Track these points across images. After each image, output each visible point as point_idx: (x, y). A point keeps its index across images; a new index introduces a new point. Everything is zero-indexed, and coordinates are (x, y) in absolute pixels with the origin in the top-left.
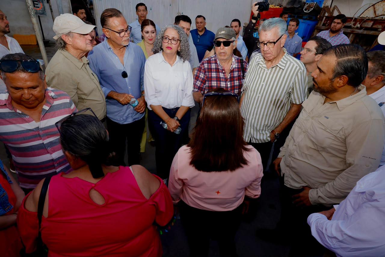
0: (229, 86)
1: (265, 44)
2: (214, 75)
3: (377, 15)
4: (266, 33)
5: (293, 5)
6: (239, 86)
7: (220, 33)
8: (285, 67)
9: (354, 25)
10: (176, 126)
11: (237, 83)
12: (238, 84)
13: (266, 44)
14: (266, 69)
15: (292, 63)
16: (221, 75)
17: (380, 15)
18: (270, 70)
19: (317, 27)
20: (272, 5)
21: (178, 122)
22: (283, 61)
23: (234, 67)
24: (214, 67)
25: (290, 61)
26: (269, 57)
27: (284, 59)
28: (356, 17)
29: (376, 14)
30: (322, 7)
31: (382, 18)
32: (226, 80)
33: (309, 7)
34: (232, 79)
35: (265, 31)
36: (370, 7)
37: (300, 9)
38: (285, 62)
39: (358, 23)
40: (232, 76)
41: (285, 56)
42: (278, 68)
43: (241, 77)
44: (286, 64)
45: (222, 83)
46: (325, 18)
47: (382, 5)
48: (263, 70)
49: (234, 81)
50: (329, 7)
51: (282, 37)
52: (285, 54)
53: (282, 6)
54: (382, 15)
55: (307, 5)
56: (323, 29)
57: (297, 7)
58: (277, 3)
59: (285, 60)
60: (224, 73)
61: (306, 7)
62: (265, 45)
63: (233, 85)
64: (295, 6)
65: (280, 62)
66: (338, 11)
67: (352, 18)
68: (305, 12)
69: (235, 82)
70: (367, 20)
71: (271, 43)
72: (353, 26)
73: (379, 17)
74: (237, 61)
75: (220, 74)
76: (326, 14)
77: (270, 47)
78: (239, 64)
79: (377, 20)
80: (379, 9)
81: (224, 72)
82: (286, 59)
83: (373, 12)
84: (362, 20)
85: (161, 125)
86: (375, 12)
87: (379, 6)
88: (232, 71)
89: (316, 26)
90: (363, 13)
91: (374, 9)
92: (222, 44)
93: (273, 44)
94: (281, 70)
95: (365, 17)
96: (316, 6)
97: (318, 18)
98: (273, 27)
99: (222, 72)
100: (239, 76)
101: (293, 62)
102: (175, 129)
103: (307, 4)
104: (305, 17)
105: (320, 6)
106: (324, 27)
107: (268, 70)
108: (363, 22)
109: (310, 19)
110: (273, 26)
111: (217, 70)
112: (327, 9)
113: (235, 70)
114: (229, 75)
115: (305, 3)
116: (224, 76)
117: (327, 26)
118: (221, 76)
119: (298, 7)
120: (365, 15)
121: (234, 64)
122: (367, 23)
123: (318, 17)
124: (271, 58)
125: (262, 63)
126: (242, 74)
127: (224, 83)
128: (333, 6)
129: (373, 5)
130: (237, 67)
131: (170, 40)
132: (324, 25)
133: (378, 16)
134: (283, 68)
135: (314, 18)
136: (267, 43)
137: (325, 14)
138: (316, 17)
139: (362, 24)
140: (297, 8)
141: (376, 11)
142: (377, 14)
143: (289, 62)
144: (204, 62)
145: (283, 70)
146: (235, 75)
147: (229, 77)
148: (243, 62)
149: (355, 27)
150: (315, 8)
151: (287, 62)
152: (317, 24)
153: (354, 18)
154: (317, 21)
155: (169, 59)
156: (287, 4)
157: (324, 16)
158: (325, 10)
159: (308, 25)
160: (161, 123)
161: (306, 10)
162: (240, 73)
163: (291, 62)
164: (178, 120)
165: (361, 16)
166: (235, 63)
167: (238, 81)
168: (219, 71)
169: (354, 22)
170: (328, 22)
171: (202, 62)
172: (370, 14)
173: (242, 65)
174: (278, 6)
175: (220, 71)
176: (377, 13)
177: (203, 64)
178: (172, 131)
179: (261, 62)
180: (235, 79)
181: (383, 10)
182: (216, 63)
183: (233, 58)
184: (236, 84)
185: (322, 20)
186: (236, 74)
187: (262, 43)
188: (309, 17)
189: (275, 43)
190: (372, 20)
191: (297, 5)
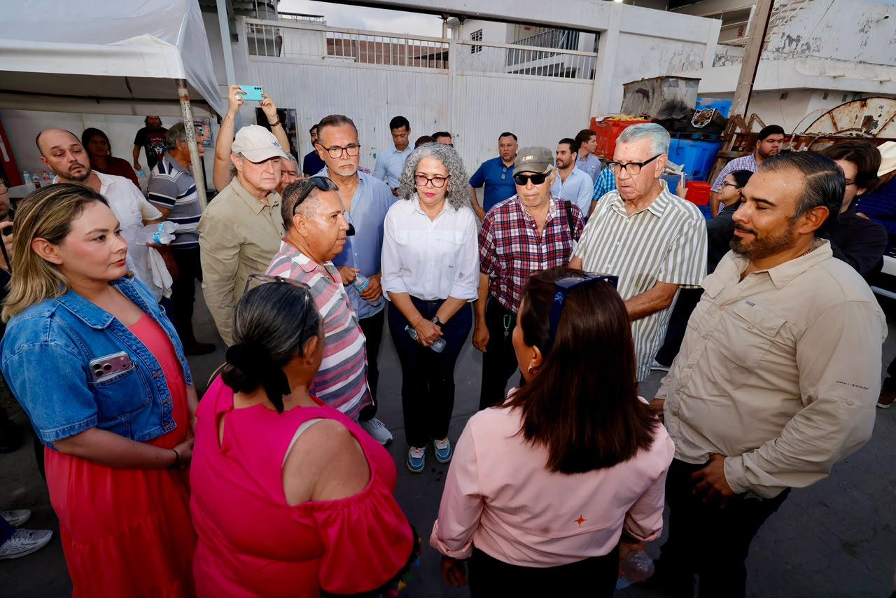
0: (544, 251)
1: (622, 166)
2: (515, 232)
3: (839, 130)
4: (626, 145)
5: (671, 115)
6: (563, 252)
7: (523, 160)
8: (663, 213)
9: (796, 147)
10: (434, 335)
11: (559, 245)
12: (562, 248)
13: (625, 166)
14: (625, 217)
15: (676, 207)
16: (530, 232)
17: (845, 129)
18: (633, 218)
19: (722, 153)
20: (630, 117)
21: (438, 328)
22: (660, 203)
23: (553, 216)
24: (516, 218)
25: (673, 202)
26: (629, 193)
27: (661, 199)
28: (798, 134)
29: (837, 128)
30: (729, 117)
31: (851, 134)
32: (538, 241)
33: (703, 117)
34: (550, 239)
35: (625, 141)
36: (823, 116)
37: (685, 121)
38: (664, 205)
39: (803, 144)
40: (550, 233)
41: (664, 195)
42: (649, 215)
43: (568, 235)
44: (665, 208)
45: (531, 246)
46: (735, 136)
47: (847, 112)
48: (620, 217)
49: (553, 241)
50: (743, 117)
51: (658, 158)
52: (664, 190)
53: (649, 116)
54: (849, 130)
55: (698, 114)
56: (733, 156)
57: (679, 118)
58: (640, 112)
59: (663, 202)
60: (534, 229)
61: (695, 117)
62: (623, 168)
63: (551, 249)
64: (674, 117)
65: (653, 204)
66: (761, 123)
67: (791, 136)
68: (695, 126)
69: (557, 243)
70: (821, 138)
71: (634, 164)
72: (795, 150)
73: (844, 133)
74: (558, 205)
75: (528, 230)
76: (738, 130)
77: (632, 172)
78: (564, 211)
79: (842, 138)
80: (841, 118)
81: (534, 226)
82: (666, 201)
83: (832, 124)
84: (812, 139)
85: (406, 331)
86: (835, 124)
87: (842, 113)
88: (550, 224)
89: (720, 151)
90: (811, 126)
91: (833, 118)
92: (529, 180)
93: (638, 167)
94: (655, 218)
95: (816, 133)
96: (715, 116)
97: (722, 137)
98: (641, 137)
99: (530, 227)
100: (564, 233)
101: (680, 205)
102: (431, 342)
103: (698, 112)
104: (696, 136)
105: (724, 116)
106: (735, 152)
107: (629, 218)
108: (813, 143)
109: (706, 138)
110: (641, 134)
111: (521, 223)
112: (737, 120)
113: (555, 222)
114: (545, 231)
115: (693, 111)
116: (535, 233)
117: (742, 151)
118: (529, 234)
119: (681, 119)
120: (815, 130)
121: (553, 212)
122: (821, 144)
123: (722, 135)
124: (632, 196)
125: (620, 205)
126: (568, 230)
127: (535, 247)
128: (749, 115)
129: (828, 112)
130: (559, 215)
131: (429, 181)
132: (735, 149)
133: (843, 131)
134: (659, 215)
135: (713, 137)
136: (627, 164)
137: (735, 129)
138: (719, 137)
139: (811, 146)
140: (678, 120)
141: (836, 121)
142: (839, 128)
143: (670, 206)
144: (495, 211)
145: (659, 218)
146: (556, 232)
147: (544, 235)
148: (570, 207)
149: (798, 151)
150: (714, 119)
151: (667, 205)
152: (721, 148)
153: (794, 135)
154: (721, 142)
155: (430, 208)
156: (659, 113)
157: (734, 133)
158: (734, 123)
159: (704, 149)
160: (407, 328)
161: (696, 123)
162: (564, 226)
163: (674, 205)
164: (438, 323)
165: (807, 132)
166: (555, 209)
167: (561, 243)
168: (524, 225)
169: (795, 143)
170: (743, 143)
171: (492, 210)
172: (825, 128)
173: (569, 213)
174: (641, 116)
175: (526, 224)
176: (839, 126)
177: (492, 215)
178: (425, 344)
179: (617, 203)
180: (556, 238)
181: (850, 121)
182: (518, 209)
183: (551, 200)
184: (557, 248)
185: (730, 141)
186: (557, 229)
187: (617, 164)
188: (703, 136)
189: (641, 165)
190: (830, 138)
191: (679, 115)
